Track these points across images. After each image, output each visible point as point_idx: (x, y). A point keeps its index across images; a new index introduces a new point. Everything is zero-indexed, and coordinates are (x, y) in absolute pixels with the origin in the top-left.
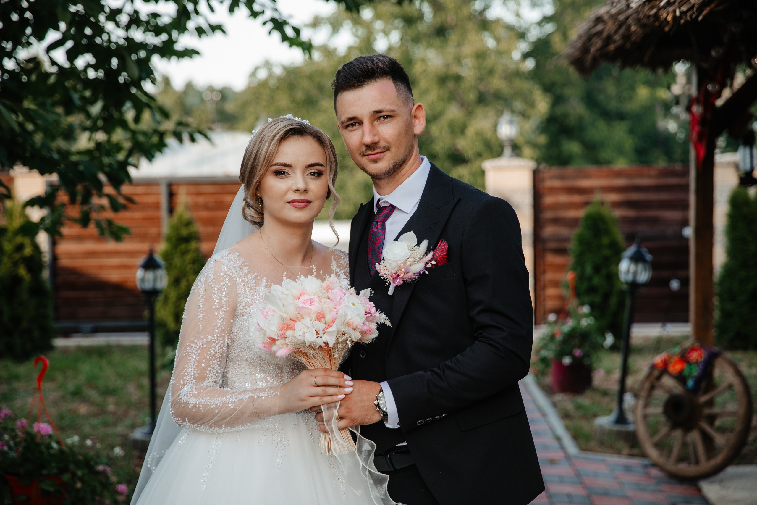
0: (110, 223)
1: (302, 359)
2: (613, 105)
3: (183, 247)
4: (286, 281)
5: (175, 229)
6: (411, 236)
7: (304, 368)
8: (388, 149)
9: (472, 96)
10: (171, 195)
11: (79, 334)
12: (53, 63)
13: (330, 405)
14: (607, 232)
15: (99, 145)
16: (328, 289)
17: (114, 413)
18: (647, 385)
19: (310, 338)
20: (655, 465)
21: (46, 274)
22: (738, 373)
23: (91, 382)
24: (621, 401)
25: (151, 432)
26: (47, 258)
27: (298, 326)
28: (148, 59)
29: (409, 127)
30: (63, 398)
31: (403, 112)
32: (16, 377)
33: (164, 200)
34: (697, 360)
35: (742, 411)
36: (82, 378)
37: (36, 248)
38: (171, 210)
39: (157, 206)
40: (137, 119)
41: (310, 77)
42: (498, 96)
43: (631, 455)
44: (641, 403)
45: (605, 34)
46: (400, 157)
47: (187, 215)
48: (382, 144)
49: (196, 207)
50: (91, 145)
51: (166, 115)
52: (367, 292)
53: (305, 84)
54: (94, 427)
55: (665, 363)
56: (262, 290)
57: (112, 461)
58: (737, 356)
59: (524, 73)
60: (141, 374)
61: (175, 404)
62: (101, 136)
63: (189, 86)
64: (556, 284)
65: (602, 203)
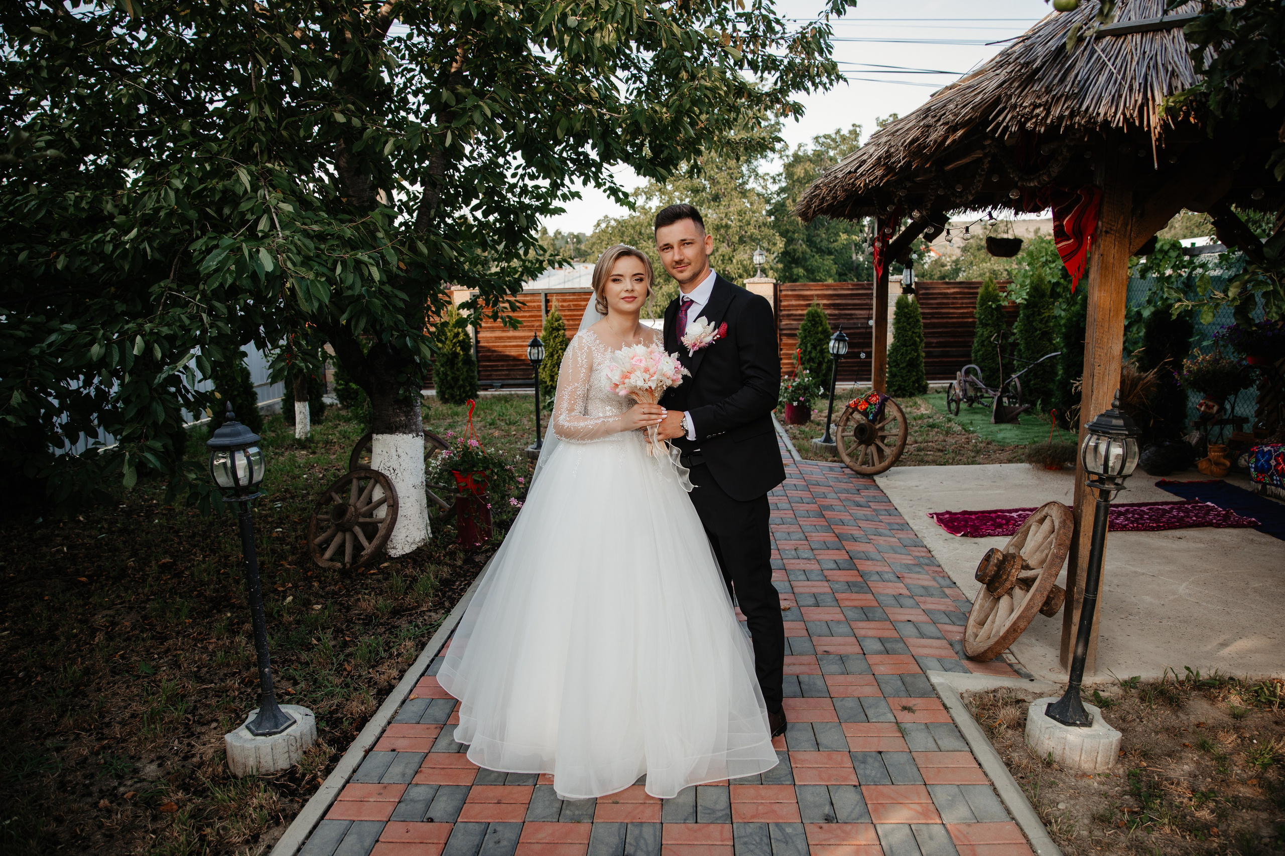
0: (510, 319)
1: (635, 397)
2: (824, 244)
3: (555, 334)
4: (624, 348)
5: (550, 322)
6: (704, 319)
7: (636, 403)
8: (689, 264)
9: (736, 239)
10: (547, 301)
11: (493, 388)
12: (475, 219)
13: (652, 426)
14: (821, 323)
15: (503, 269)
16: (651, 353)
17: (515, 436)
18: (844, 418)
19: (640, 383)
20: (847, 467)
21: (472, 351)
22: (900, 410)
23: (501, 417)
24: (828, 428)
25: (539, 446)
26: (473, 341)
27: (632, 376)
28: (533, 215)
29: (703, 250)
30: (485, 426)
31: (699, 240)
32: (457, 414)
33: (543, 304)
34: (875, 402)
35: (901, 433)
36: (495, 415)
37: (467, 334)
38: (547, 312)
39: (538, 309)
40: (526, 253)
41: (634, 227)
42: (752, 238)
43: (833, 462)
44: (840, 429)
45: (821, 197)
46: (697, 269)
47: (558, 314)
48: (686, 261)
49: (562, 309)
50: (498, 270)
51: (545, 251)
52: (675, 355)
54: (503, 444)
55: (856, 404)
56: (608, 354)
57: (515, 464)
58: (899, 400)
59: (768, 224)
60: (531, 412)
61: (556, 426)
62: (504, 264)
63: (558, 233)
64: (789, 356)
65: (818, 305)
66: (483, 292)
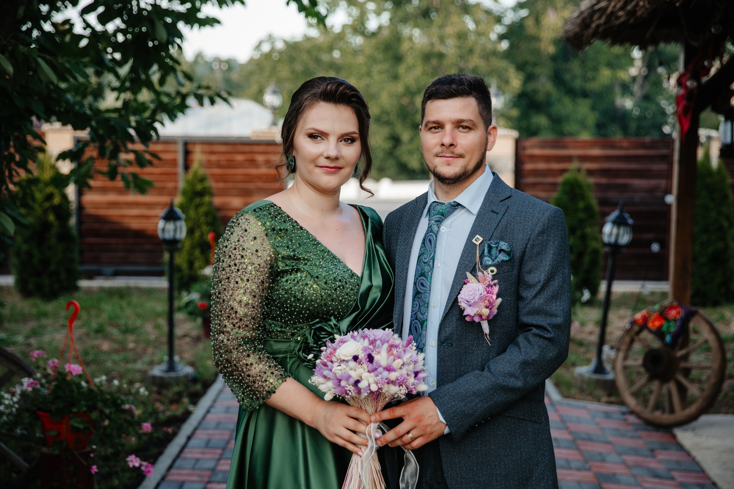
0: (135, 176)
2: (578, 83)
3: (197, 200)
5: (191, 184)
10: (187, 153)
11: (102, 277)
12: (88, 25)
14: (583, 197)
15: (125, 103)
17: (133, 350)
18: (627, 339)
20: (632, 412)
21: (73, 221)
22: (714, 331)
23: (113, 321)
24: (600, 352)
26: (73, 206)
28: (174, 25)
30: (88, 335)
32: (45, 315)
33: (181, 157)
34: (675, 317)
35: (716, 365)
36: (104, 317)
37: (65, 197)
38: (187, 167)
39: (174, 163)
40: (162, 82)
41: (309, 52)
43: (610, 403)
44: (621, 355)
45: (609, 10)
47: (202, 171)
49: (209, 164)
50: (119, 104)
51: (190, 78)
53: (305, 57)
54: (115, 362)
55: (645, 319)
59: (500, 53)
60: (158, 315)
62: (127, 95)
63: (199, 56)
66: (96, 136)
